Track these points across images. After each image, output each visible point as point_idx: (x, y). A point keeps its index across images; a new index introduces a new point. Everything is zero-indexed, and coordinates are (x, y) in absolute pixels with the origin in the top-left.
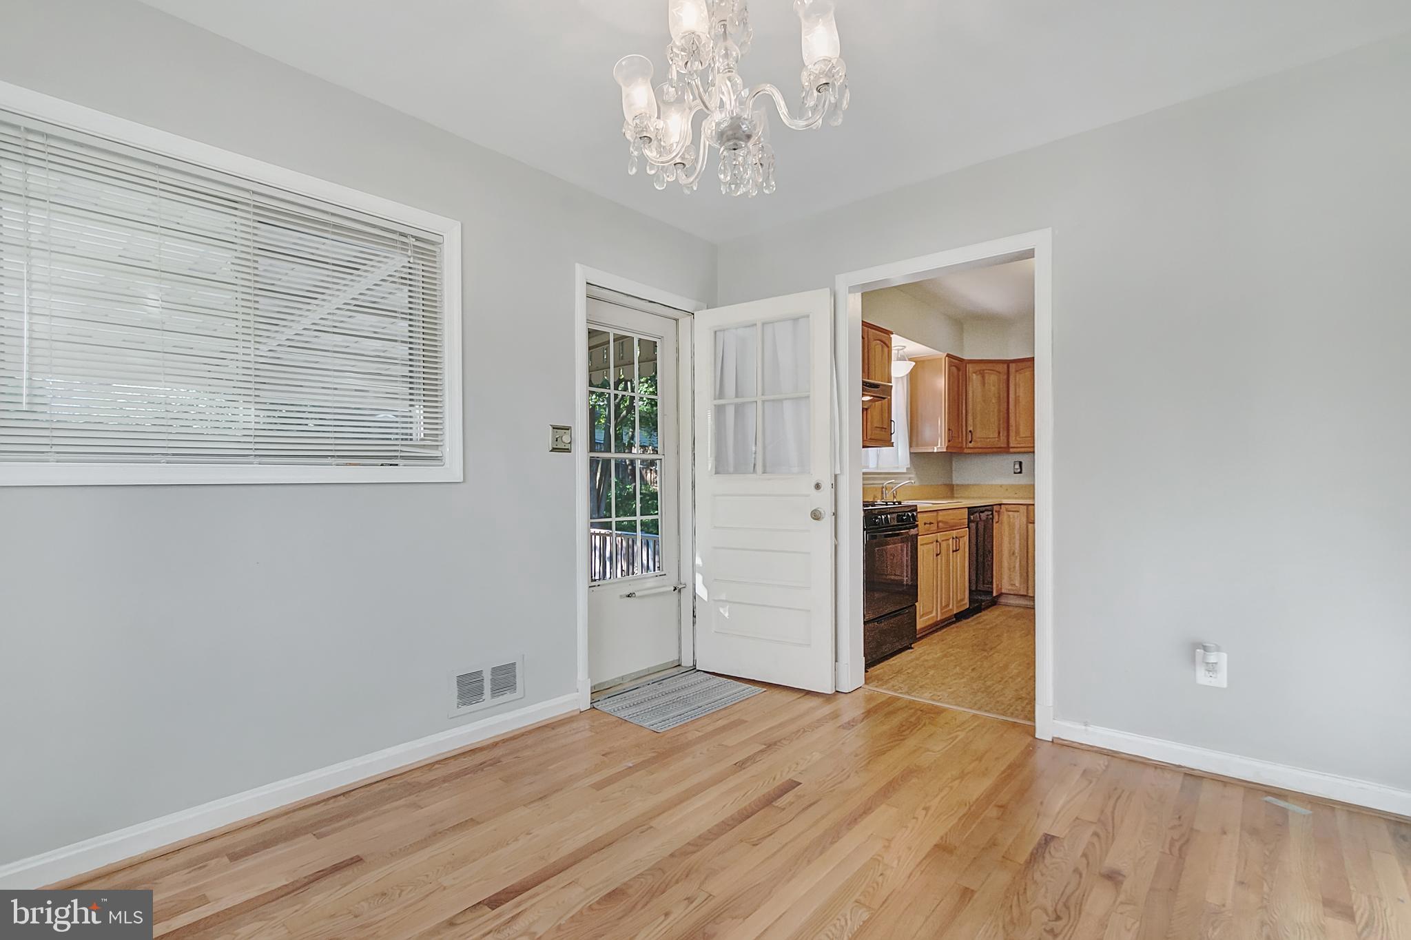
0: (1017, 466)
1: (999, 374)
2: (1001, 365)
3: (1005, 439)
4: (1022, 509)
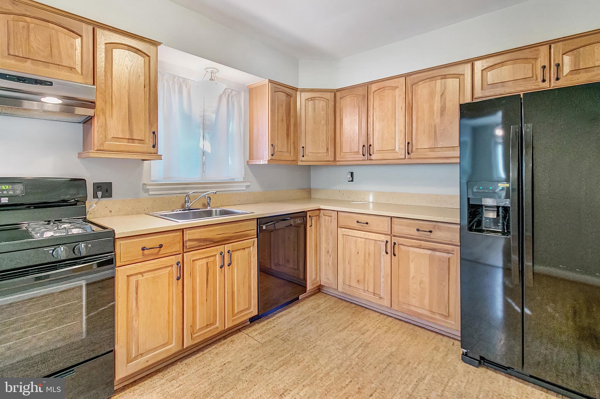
0: (349, 176)
1: (327, 101)
2: (329, 93)
3: (333, 154)
4: (334, 214)
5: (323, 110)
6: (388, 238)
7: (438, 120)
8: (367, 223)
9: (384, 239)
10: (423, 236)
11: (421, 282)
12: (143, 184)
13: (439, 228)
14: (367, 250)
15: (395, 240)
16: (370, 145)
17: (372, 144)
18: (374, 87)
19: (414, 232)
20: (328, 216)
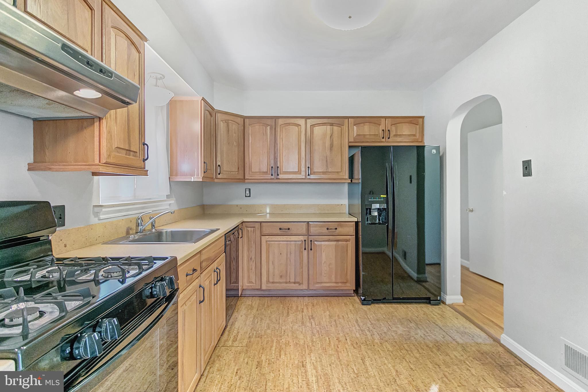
0: (248, 192)
1: (238, 125)
2: (239, 119)
3: (243, 172)
4: (257, 225)
5: (235, 133)
6: (306, 238)
7: (328, 153)
8: (289, 229)
9: (302, 239)
10: (331, 232)
11: (330, 264)
12: (93, 205)
13: (341, 226)
14: (289, 250)
15: (311, 238)
16: (278, 167)
17: (279, 166)
18: (281, 122)
19: (325, 231)
20: (251, 227)
